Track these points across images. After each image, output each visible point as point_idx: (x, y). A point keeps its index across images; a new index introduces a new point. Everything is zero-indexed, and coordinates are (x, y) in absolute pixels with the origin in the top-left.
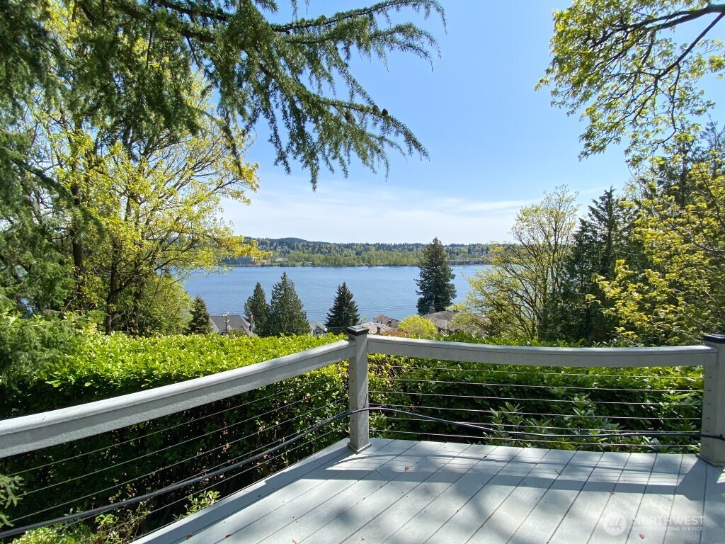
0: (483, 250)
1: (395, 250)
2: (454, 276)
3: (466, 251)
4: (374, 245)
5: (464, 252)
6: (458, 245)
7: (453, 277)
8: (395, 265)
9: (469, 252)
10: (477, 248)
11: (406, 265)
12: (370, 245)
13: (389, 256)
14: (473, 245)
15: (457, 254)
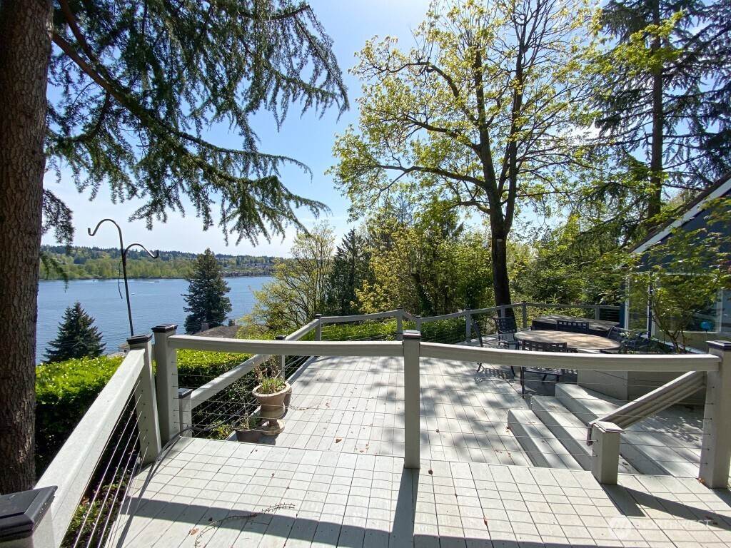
0: (251, 262)
1: (142, 257)
2: (230, 289)
3: (235, 262)
4: (109, 251)
5: (233, 264)
6: (225, 256)
7: (228, 290)
8: (144, 277)
9: (238, 263)
10: (246, 259)
11: (160, 278)
12: (101, 250)
13: (133, 266)
14: (241, 256)
15: (225, 265)
